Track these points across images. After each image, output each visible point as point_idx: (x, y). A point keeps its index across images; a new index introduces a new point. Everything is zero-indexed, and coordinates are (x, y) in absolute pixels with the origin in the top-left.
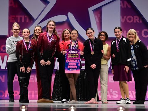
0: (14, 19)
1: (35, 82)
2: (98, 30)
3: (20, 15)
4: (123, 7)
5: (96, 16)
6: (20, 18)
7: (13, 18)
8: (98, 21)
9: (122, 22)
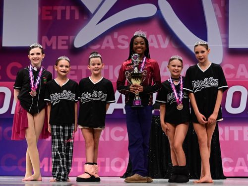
0: (49, 13)
2: (221, 33)
3: (62, 5)
5: (216, 5)
6: (62, 11)
7: (47, 10)
8: (220, 16)
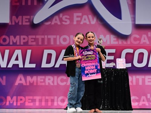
0: (17, 1)
1: (46, 85)
2: (130, 14)
8: (130, 3)
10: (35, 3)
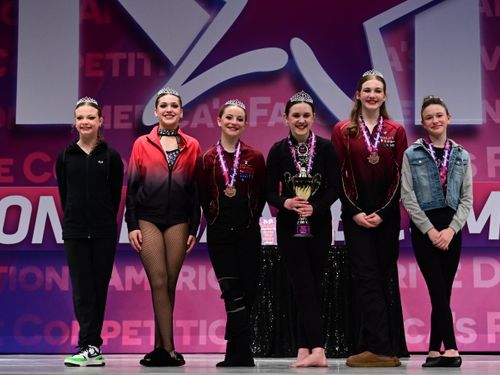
0: (98, 64)
2: (401, 99)
3: (121, 51)
4: (489, 14)
5: (393, 50)
6: (121, 61)
7: (94, 60)
9: (488, 68)
10: (147, 71)
